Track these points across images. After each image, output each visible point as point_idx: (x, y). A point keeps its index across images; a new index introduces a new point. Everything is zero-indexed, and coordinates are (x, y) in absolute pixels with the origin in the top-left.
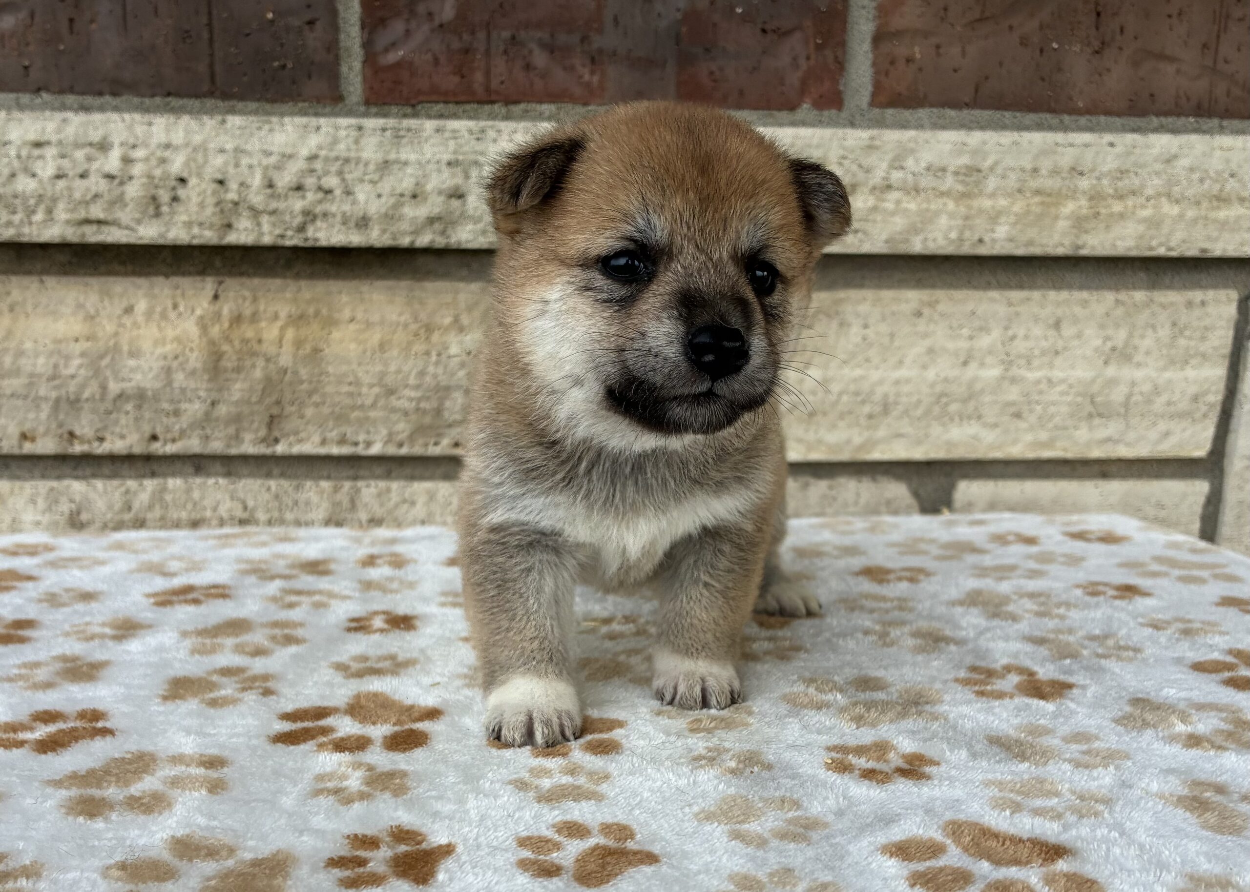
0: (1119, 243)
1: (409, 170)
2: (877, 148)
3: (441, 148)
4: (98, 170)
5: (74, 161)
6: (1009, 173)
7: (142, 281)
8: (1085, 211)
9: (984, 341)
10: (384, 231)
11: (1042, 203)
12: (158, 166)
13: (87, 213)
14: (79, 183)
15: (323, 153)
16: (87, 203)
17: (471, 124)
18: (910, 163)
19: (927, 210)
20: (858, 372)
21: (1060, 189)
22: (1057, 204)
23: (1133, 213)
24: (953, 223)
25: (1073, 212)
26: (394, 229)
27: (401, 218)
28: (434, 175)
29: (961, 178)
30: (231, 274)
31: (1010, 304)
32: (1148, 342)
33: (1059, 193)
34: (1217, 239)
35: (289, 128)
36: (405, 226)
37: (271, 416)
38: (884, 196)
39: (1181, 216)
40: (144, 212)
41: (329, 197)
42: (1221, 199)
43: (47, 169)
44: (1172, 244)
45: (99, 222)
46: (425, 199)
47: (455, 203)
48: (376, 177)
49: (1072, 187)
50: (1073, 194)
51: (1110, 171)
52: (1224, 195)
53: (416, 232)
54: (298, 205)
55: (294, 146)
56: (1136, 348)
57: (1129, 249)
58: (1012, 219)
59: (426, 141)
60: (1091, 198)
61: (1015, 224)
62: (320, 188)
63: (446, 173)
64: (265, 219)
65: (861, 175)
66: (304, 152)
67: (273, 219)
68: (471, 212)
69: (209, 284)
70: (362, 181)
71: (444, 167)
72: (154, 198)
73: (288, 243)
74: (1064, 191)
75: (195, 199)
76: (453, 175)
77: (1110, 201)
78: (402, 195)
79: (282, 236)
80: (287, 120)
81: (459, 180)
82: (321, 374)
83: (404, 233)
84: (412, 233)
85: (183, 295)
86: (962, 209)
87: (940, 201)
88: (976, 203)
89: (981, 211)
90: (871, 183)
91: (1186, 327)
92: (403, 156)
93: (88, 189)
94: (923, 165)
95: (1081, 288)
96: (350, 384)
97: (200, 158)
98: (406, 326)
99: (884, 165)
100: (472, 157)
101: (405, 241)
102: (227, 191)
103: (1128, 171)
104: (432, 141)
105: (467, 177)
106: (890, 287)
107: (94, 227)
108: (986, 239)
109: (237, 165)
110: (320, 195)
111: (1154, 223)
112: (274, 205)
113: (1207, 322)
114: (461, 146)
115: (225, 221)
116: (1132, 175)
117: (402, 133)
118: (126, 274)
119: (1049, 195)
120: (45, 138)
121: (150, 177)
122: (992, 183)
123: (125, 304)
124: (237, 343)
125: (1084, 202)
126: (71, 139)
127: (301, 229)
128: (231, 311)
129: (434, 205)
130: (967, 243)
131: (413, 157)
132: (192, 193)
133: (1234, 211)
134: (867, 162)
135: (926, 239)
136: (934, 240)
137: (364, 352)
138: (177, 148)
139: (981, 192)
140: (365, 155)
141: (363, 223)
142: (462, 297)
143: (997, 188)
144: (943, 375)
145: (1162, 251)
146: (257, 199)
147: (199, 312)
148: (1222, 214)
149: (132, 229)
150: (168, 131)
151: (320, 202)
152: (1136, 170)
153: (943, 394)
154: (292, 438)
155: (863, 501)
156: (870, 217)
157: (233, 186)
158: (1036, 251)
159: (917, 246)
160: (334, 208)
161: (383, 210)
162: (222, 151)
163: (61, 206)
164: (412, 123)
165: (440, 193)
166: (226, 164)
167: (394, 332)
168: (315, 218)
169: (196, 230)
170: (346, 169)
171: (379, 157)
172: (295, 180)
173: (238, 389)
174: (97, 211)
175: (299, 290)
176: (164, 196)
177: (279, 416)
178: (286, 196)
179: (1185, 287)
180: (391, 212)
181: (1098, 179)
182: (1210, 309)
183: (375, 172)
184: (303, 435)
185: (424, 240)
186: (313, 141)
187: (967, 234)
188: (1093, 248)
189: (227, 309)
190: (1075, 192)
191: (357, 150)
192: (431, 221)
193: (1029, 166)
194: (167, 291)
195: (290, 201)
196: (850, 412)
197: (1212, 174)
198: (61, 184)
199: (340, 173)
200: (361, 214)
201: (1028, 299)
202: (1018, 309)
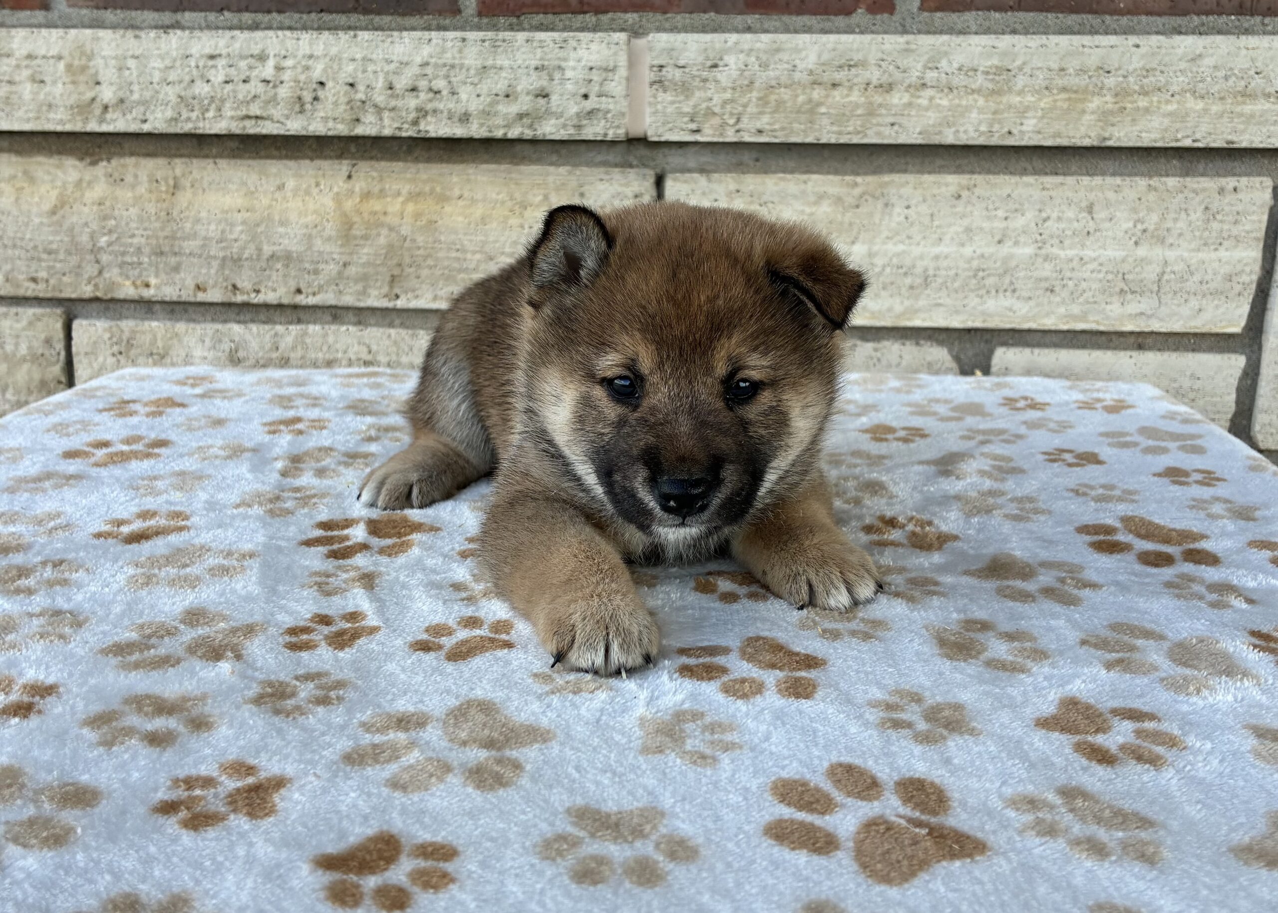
0: (1144, 135)
1: (504, 74)
2: (912, 51)
3: (531, 56)
4: (257, 76)
5: (238, 70)
6: (1038, 73)
7: (291, 163)
8: (1110, 106)
9: (1019, 222)
10: (482, 125)
11: (1069, 99)
12: (303, 72)
13: (248, 110)
14: (243, 88)
15: (433, 60)
16: (248, 102)
17: (555, 35)
18: (944, 64)
19: (959, 106)
20: (901, 247)
21: (1087, 86)
22: (1083, 101)
23: (1159, 108)
24: (981, 116)
25: (1099, 108)
26: (490, 123)
27: (496, 114)
28: (524, 78)
29: (991, 77)
30: (363, 158)
31: (1043, 189)
32: (1180, 224)
33: (1085, 91)
34: (1243, 132)
35: (407, 40)
36: (499, 121)
37: (392, 276)
38: (918, 93)
39: (1206, 110)
40: (292, 109)
41: (438, 96)
42: (1246, 95)
43: (218, 77)
44: (1198, 136)
45: (257, 117)
46: (516, 99)
47: (542, 101)
48: (476, 80)
49: (1100, 85)
50: (1100, 90)
51: (1135, 70)
52: (1248, 91)
53: (507, 126)
54: (412, 102)
55: (410, 55)
56: (1168, 230)
57: (1155, 141)
58: (1040, 113)
59: (518, 50)
60: (1116, 95)
61: (1043, 117)
62: (431, 90)
63: (534, 75)
64: (386, 114)
65: (898, 75)
66: (418, 60)
67: (392, 114)
68: (554, 109)
69: (344, 166)
70: (465, 83)
71: (532, 72)
72: (300, 98)
73: (404, 134)
74: (1091, 88)
75: (331, 99)
76: (540, 78)
77: (1136, 96)
78: (497, 95)
79: (400, 129)
80: (405, 34)
81: (544, 83)
82: (435, 242)
83: (498, 127)
84: (504, 126)
85: (324, 175)
86: (991, 104)
87: (970, 97)
88: (1005, 99)
89: (1010, 107)
90: (908, 82)
91: (1218, 213)
92: (499, 63)
93: (249, 92)
94: (955, 65)
95: (1114, 174)
96: (458, 250)
97: (335, 67)
98: (503, 203)
99: (919, 66)
100: (556, 63)
101: (499, 134)
102: (356, 92)
103: (1155, 69)
104: (523, 50)
105: (552, 80)
106: (930, 173)
107: (253, 122)
108: (1015, 131)
109: (364, 71)
110: (431, 95)
111: (1181, 116)
112: (393, 103)
113: (1240, 208)
114: (546, 54)
115: (354, 117)
116: (1158, 73)
117: (498, 43)
118: (280, 158)
119: (1076, 92)
120: (217, 52)
121: (297, 81)
122: (1021, 81)
123: (278, 182)
124: (365, 215)
125: (1109, 98)
126: (237, 52)
127: (415, 122)
128: (361, 189)
129: (524, 103)
130: (997, 135)
131: (506, 63)
132: (328, 94)
133: (1261, 106)
134: (903, 63)
135: (958, 131)
136: (965, 132)
137: (469, 224)
138: (318, 57)
139: (1010, 89)
140: (467, 62)
141: (465, 118)
142: (551, 179)
143: (1025, 86)
144: (979, 252)
145: (1187, 143)
146: (380, 98)
147: (336, 189)
148: (1248, 108)
149: (282, 123)
150: (311, 44)
151: (431, 101)
152: (1163, 68)
153: (979, 270)
154: (410, 295)
155: (904, 363)
156: (906, 112)
157: (361, 88)
158: (1064, 142)
159: (949, 138)
160: (441, 106)
161: (481, 107)
162: (353, 60)
163: (228, 105)
164: (508, 35)
165: (528, 93)
166: (355, 70)
167: (493, 208)
168: (427, 113)
169: (331, 124)
170: (452, 73)
171: (479, 63)
172: (410, 82)
173: (366, 252)
174: (255, 110)
175: (418, 172)
176: (307, 96)
177: (400, 276)
178: (403, 97)
179: (1219, 175)
180: (487, 109)
181: (1125, 77)
182: (1240, 196)
183: (475, 75)
184: (419, 292)
185: (513, 133)
186: (426, 51)
187: (996, 127)
188: (1119, 139)
189: (359, 185)
190: (1101, 88)
191: (461, 58)
192: (521, 116)
193: (1055, 66)
194: (311, 172)
195: (406, 101)
196: (892, 283)
197: (1236, 72)
198: (229, 87)
199: (447, 77)
200: (463, 111)
201: (1062, 184)
202: (1052, 193)
